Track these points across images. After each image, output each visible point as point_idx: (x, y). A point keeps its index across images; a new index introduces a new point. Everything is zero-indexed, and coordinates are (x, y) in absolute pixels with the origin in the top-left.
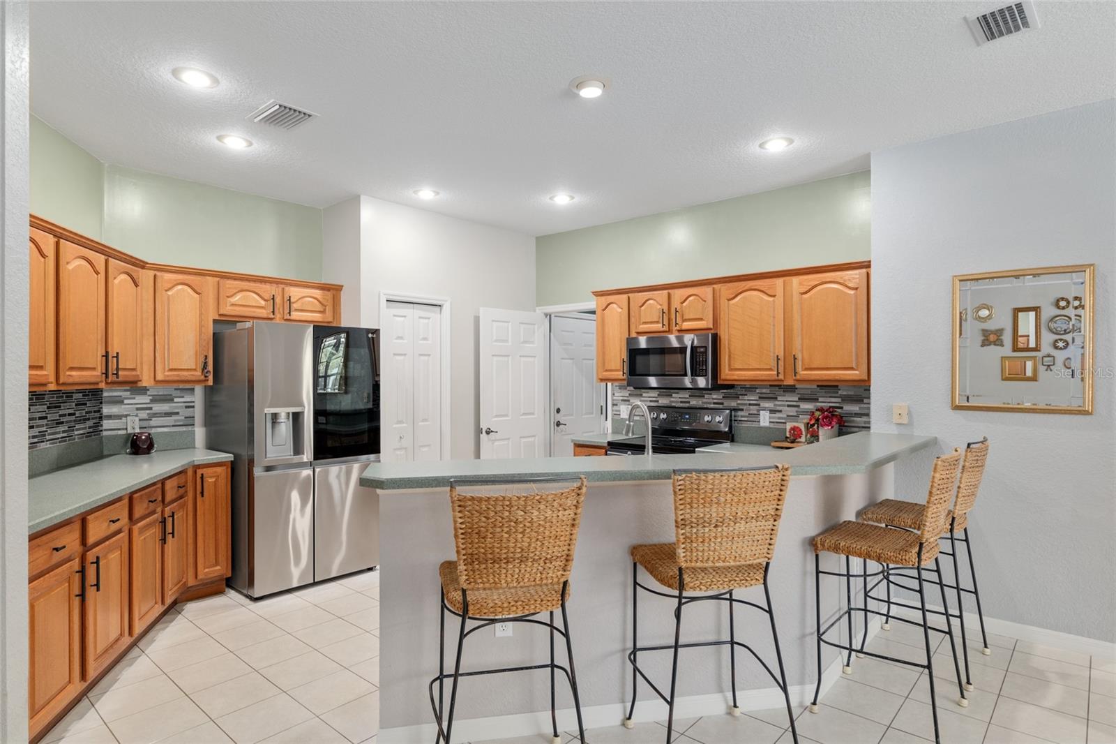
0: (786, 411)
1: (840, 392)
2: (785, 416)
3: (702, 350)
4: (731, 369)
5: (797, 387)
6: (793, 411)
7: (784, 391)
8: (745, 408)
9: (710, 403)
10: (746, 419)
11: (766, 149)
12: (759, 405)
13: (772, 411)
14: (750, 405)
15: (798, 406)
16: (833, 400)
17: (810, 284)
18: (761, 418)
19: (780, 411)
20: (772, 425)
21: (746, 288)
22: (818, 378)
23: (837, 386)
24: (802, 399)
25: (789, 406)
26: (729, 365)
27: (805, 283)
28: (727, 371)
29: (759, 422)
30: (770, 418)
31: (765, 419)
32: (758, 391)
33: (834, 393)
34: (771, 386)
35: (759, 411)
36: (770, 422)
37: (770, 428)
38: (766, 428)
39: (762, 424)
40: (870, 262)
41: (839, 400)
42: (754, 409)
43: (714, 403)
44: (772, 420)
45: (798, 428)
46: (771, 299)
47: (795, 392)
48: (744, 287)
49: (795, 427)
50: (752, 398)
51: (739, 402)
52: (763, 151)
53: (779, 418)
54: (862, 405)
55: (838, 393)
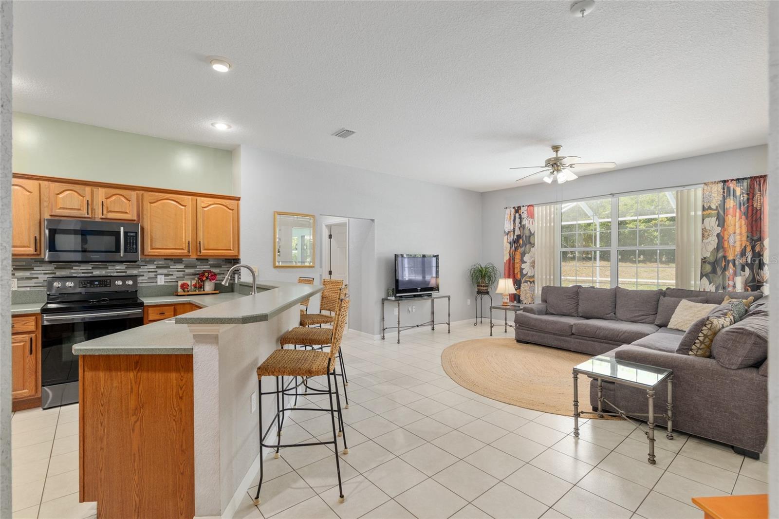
0: (176, 274)
1: (209, 263)
2: (175, 277)
3: (132, 234)
4: (152, 249)
5: (183, 259)
6: (181, 274)
7: (174, 263)
8: (145, 274)
9: (114, 272)
10: (146, 281)
11: (215, 127)
12: (156, 272)
13: (166, 275)
14: (149, 272)
15: (185, 271)
16: (205, 267)
17: (208, 203)
18: (159, 280)
19: (172, 275)
20: (167, 284)
21: (165, 197)
22: (213, 254)
23: (208, 259)
24: (186, 267)
25: (178, 271)
26: (151, 245)
27: (205, 202)
28: (149, 250)
29: (157, 282)
30: (165, 279)
31: (161, 281)
32: (155, 263)
33: (206, 263)
34: (165, 259)
35: (156, 275)
36: (165, 282)
37: (166, 286)
38: (163, 286)
39: (159, 283)
40: (240, 198)
41: (209, 267)
42: (152, 275)
43: (117, 272)
44: (166, 281)
45: (186, 283)
46: (183, 207)
47: (182, 263)
48: (163, 197)
49: (184, 283)
50: (152, 267)
51: (140, 270)
52: (213, 127)
53: (171, 279)
54: (221, 269)
55: (208, 263)
